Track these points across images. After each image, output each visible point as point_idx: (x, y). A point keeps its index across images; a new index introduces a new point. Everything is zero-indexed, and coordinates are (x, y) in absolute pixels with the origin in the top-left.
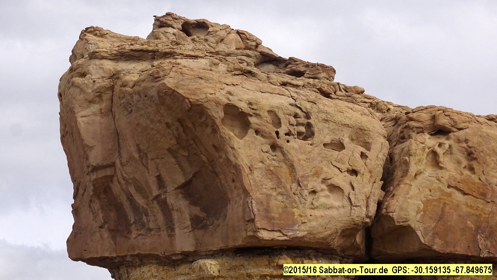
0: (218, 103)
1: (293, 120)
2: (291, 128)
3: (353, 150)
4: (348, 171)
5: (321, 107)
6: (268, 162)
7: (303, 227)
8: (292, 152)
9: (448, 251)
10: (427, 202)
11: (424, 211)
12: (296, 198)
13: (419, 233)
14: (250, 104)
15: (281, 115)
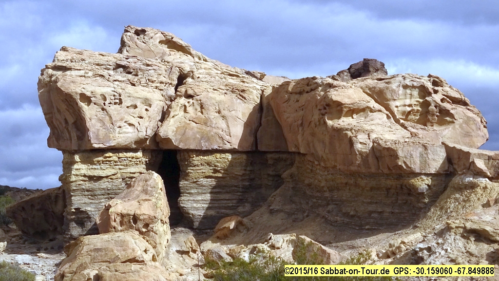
0: (76, 93)
1: (113, 98)
2: (111, 101)
3: (142, 108)
4: (138, 117)
5: (127, 91)
6: (99, 116)
7: (114, 141)
8: (111, 111)
9: (186, 148)
10: (178, 128)
11: (176, 131)
12: (111, 130)
13: (173, 141)
14: (92, 92)
15: (107, 96)
